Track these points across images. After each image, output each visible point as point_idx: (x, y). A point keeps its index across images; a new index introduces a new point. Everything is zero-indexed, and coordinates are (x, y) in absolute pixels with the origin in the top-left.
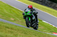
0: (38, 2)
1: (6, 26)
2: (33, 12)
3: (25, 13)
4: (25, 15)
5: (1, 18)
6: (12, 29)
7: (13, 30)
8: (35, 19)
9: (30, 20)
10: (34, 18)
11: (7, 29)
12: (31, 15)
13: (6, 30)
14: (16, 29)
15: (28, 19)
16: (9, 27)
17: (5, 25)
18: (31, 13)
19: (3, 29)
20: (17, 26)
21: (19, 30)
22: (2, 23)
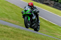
0: (58, 8)
1: (23, 34)
2: (33, 11)
3: (24, 12)
4: (24, 14)
5: (18, 25)
6: (29, 36)
7: (30, 38)
8: (36, 19)
9: (29, 19)
10: (34, 18)
11: (25, 37)
12: (31, 14)
13: (23, 38)
14: (34, 36)
15: (28, 19)
16: (27, 35)
17: (22, 32)
18: (31, 12)
19: (20, 37)
20: (35, 34)
21: (37, 38)
22: (19, 30)
